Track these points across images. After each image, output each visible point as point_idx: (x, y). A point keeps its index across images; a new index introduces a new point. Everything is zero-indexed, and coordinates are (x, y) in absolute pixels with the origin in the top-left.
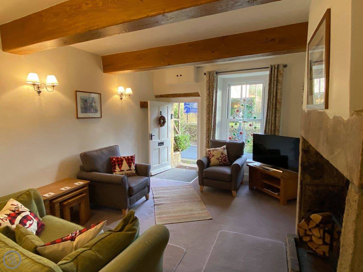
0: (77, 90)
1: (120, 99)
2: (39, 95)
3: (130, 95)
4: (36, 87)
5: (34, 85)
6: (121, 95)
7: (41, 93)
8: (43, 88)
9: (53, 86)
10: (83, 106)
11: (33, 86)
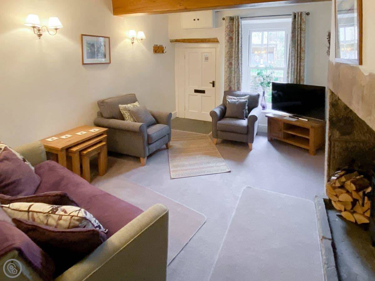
0: (83, 34)
1: (131, 44)
2: (40, 38)
3: (142, 39)
4: (36, 30)
5: (34, 27)
6: (133, 40)
7: (42, 37)
8: (44, 30)
9: (56, 29)
10: (90, 51)
11: (33, 29)
